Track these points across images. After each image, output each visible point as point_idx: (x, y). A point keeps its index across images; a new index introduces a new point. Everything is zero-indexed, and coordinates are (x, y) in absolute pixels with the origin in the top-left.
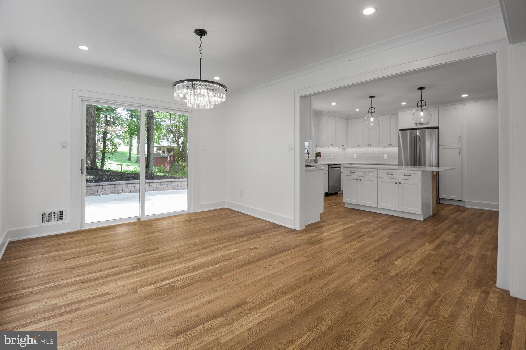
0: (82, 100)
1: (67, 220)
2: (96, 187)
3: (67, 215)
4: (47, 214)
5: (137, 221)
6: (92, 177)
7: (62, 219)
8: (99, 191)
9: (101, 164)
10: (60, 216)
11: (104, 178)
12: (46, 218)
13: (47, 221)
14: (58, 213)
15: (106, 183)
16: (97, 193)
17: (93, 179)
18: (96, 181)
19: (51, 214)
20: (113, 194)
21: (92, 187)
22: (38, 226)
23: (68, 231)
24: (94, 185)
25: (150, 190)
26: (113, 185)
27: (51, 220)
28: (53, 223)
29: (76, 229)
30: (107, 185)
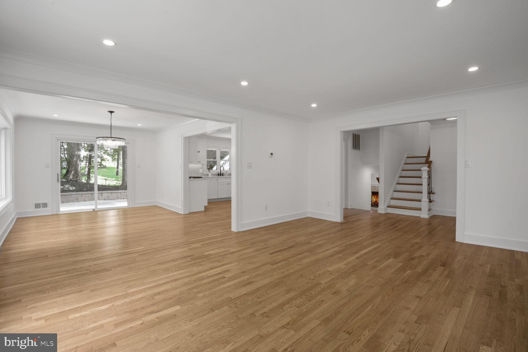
0: (57, 140)
1: (49, 208)
2: (76, 195)
3: (49, 204)
4: (38, 204)
5: (92, 211)
6: (74, 188)
7: (46, 207)
8: (79, 198)
9: (87, 178)
10: (45, 205)
11: (84, 189)
12: (37, 206)
13: (38, 208)
14: (44, 204)
15: (85, 193)
16: (78, 200)
17: (75, 190)
18: (76, 191)
19: (40, 204)
20: (90, 201)
21: (73, 195)
22: (33, 210)
23: (50, 214)
24: (75, 194)
25: (121, 199)
26: (90, 194)
27: (40, 207)
28: (41, 209)
29: (55, 213)
30: (85, 194)
